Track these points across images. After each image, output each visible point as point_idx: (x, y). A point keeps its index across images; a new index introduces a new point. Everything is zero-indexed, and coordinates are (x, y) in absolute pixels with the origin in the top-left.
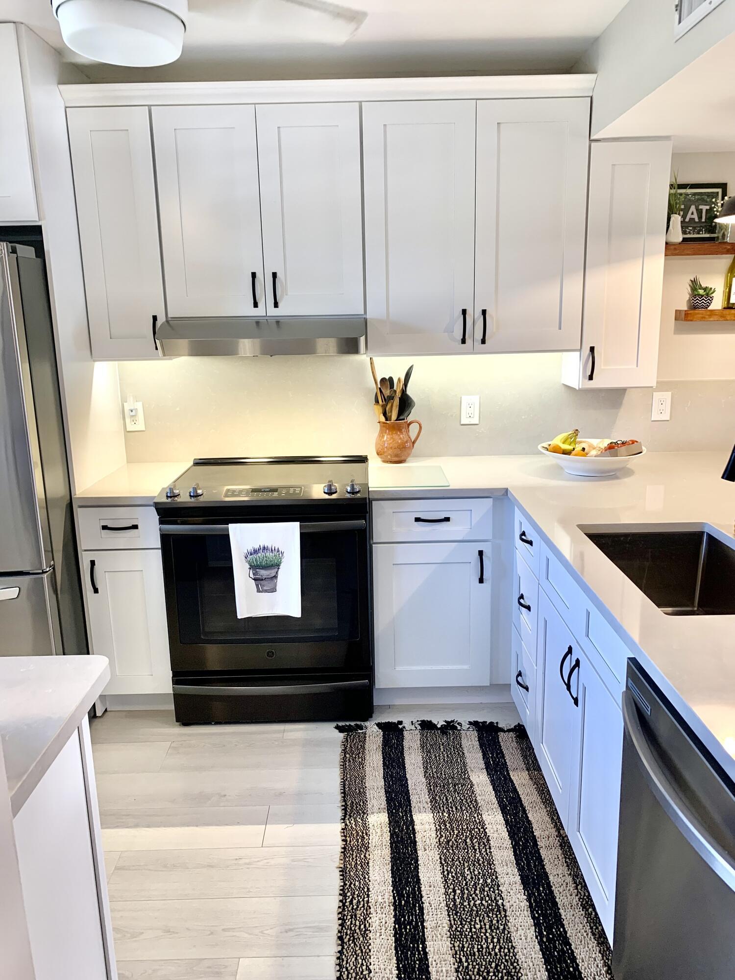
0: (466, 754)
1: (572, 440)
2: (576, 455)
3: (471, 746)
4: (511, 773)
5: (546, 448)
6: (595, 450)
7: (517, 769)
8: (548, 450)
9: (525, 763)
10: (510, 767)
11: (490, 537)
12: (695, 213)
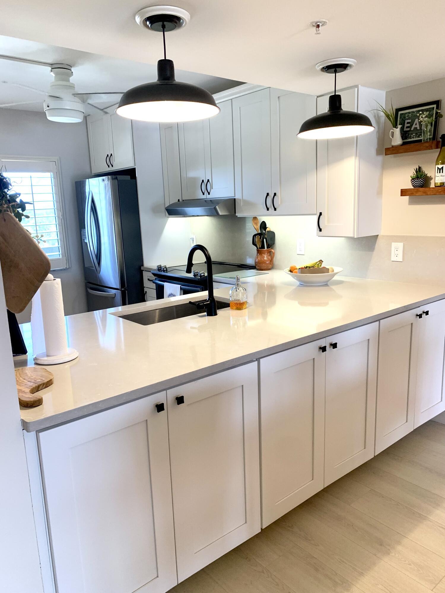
12: (418, 124)
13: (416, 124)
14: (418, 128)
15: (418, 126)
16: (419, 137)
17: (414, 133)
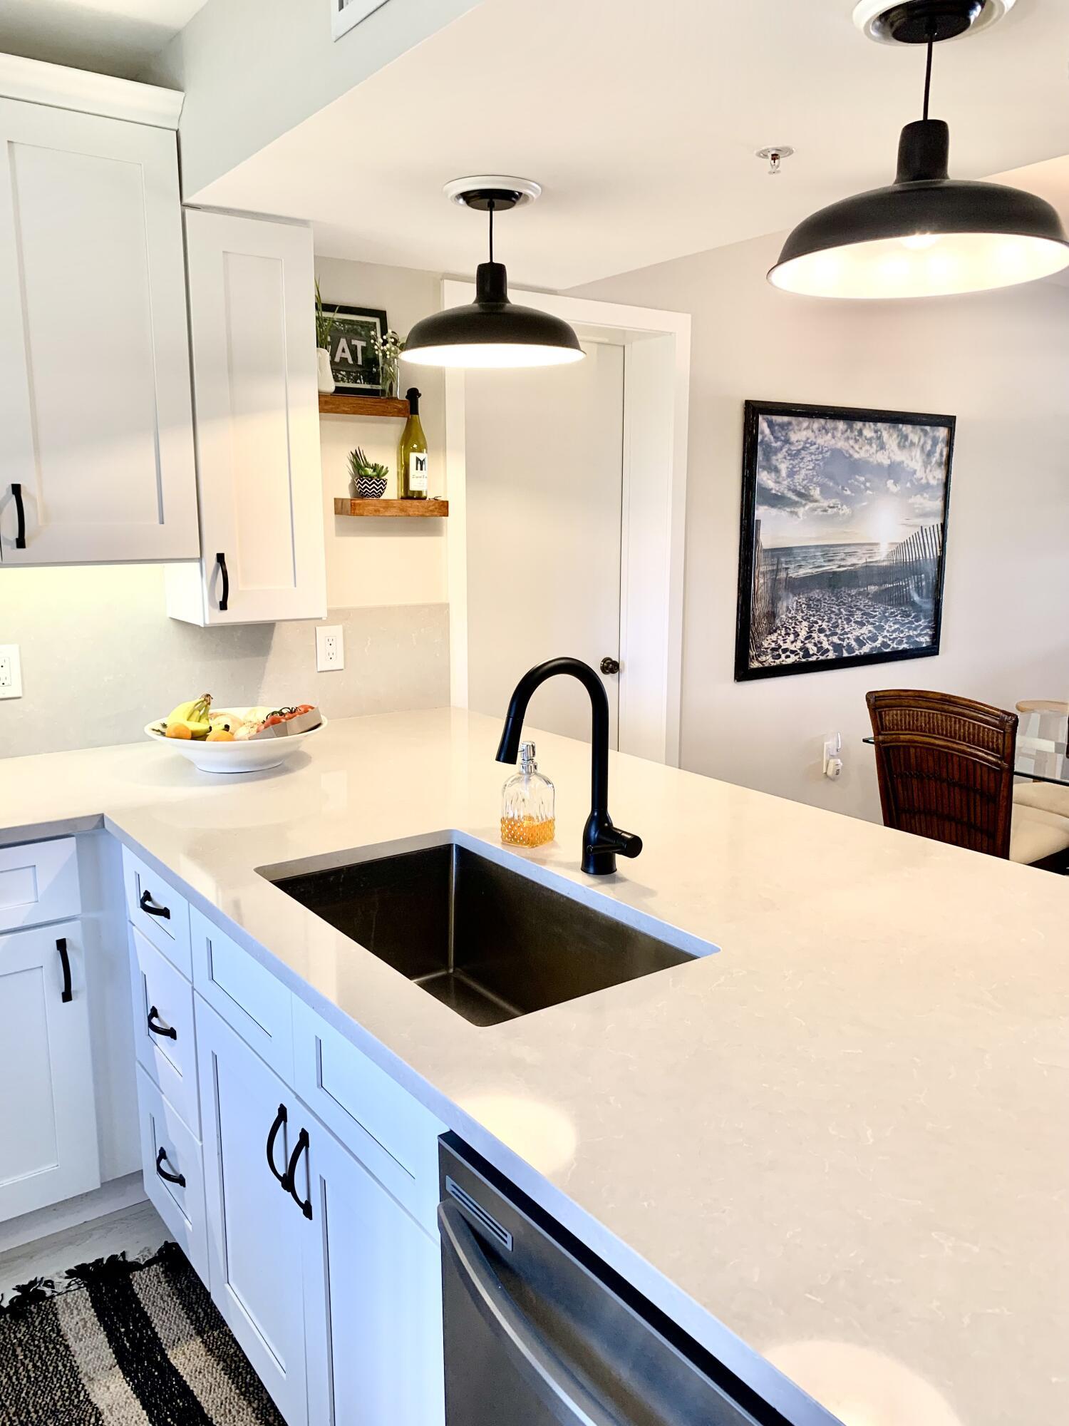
0: (75, 1347)
1: (202, 712)
2: (216, 740)
3: (80, 1324)
4: (169, 1353)
5: (158, 731)
6: (244, 727)
7: (179, 1339)
8: (163, 734)
9: (192, 1321)
10: (165, 1342)
11: (75, 910)
12: (347, 350)
13: (343, 351)
14: (350, 361)
15: (348, 355)
16: (356, 383)
17: (343, 371)
